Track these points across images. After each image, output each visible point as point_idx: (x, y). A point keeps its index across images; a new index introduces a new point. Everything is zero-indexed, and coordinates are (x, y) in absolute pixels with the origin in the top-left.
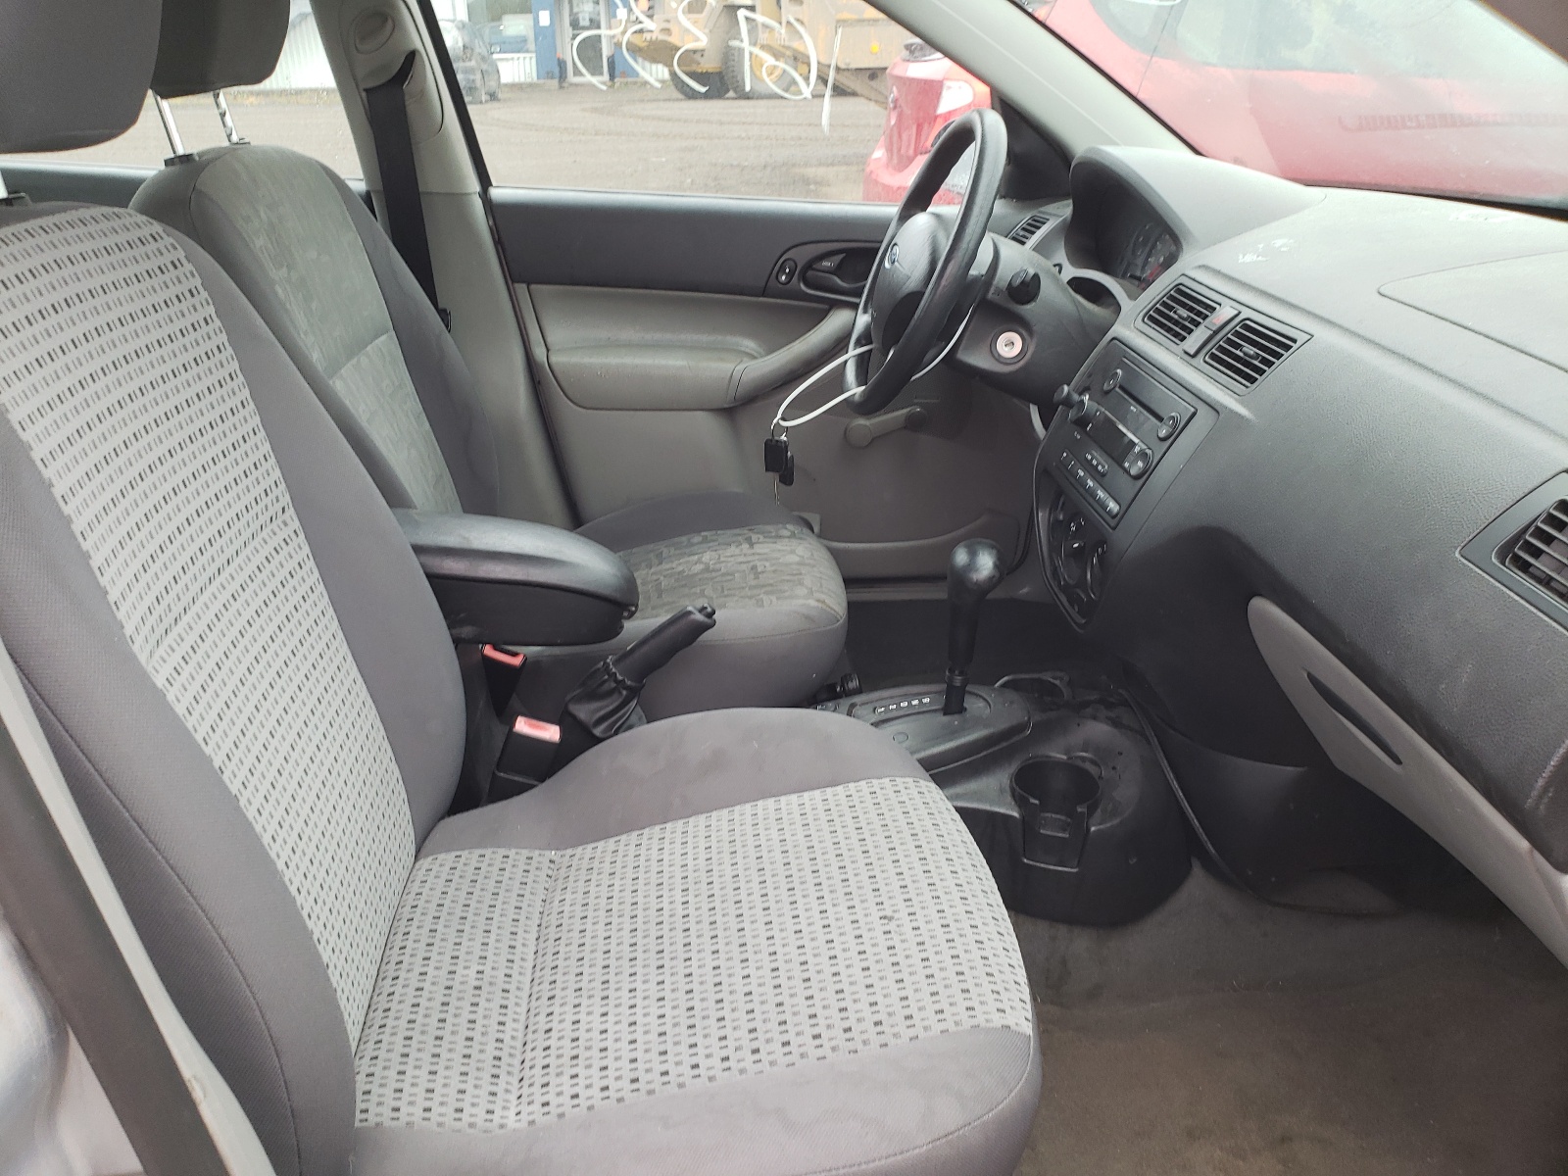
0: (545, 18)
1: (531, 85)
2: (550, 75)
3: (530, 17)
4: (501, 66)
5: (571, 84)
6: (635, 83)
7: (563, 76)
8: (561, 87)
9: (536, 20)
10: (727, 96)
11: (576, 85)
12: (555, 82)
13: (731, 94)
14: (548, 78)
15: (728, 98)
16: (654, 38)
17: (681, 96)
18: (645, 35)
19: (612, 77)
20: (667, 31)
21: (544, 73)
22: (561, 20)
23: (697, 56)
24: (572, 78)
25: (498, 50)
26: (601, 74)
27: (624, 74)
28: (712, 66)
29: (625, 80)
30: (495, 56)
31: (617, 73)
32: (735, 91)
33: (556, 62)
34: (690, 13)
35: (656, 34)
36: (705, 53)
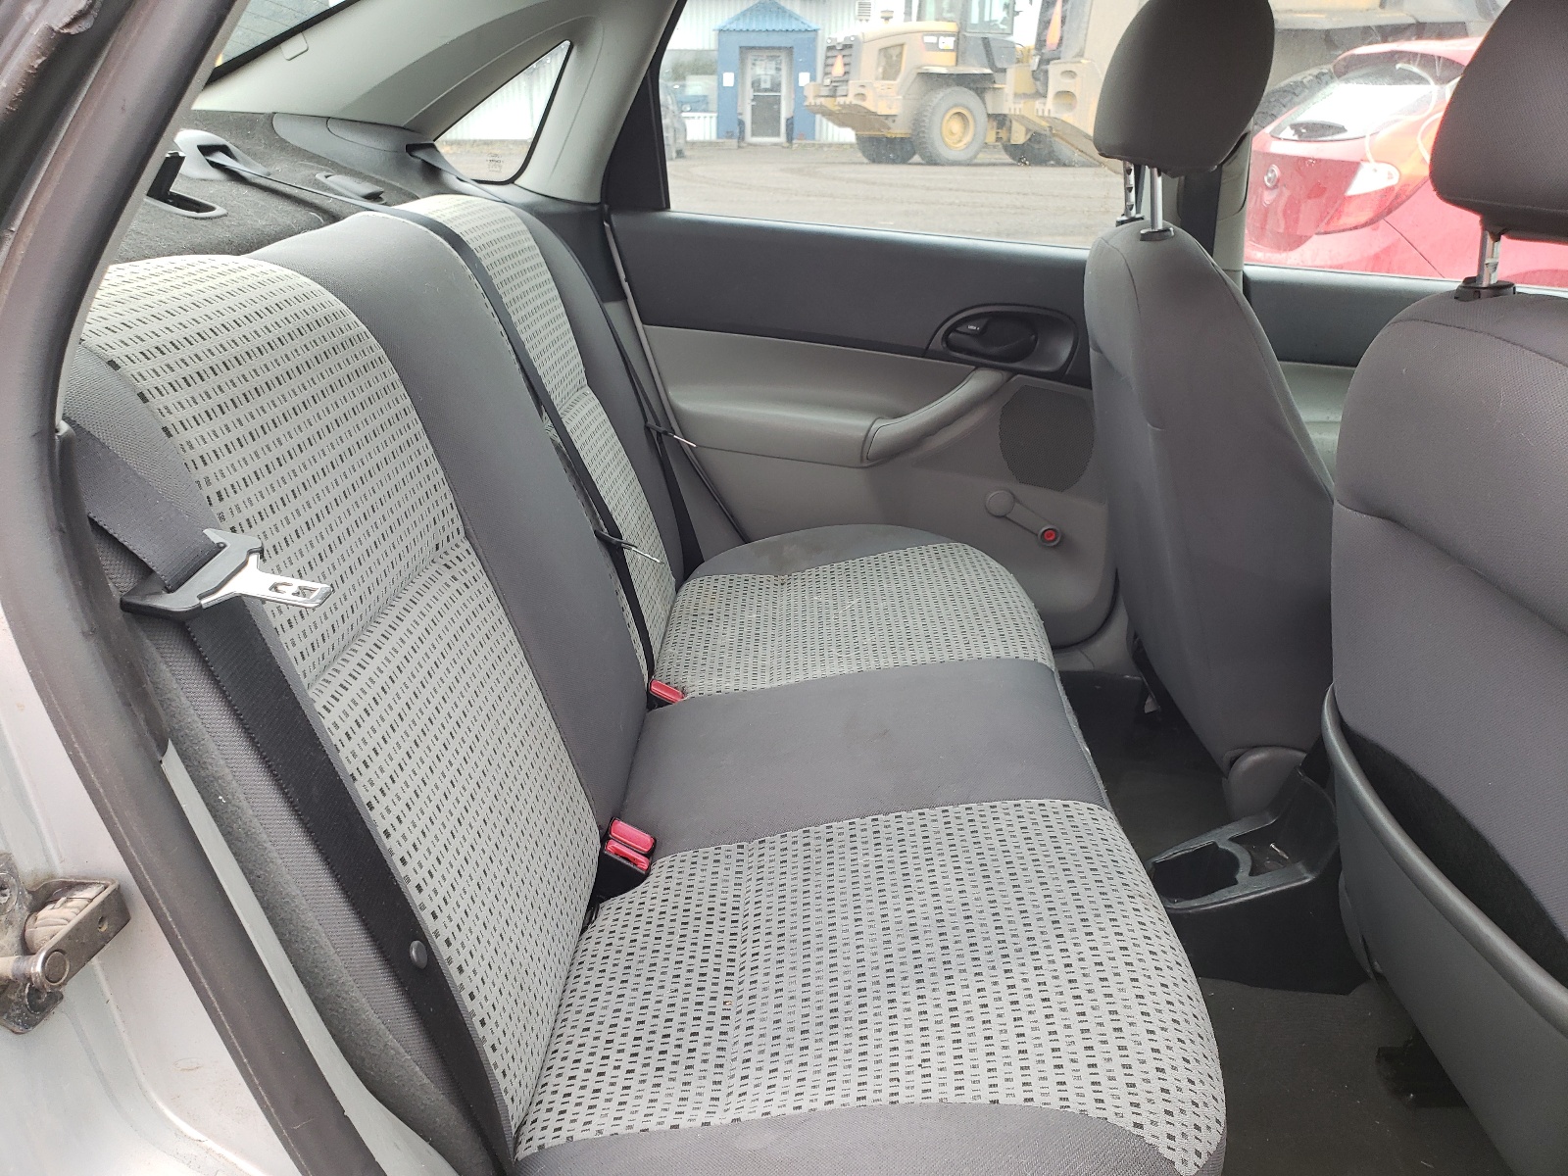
0: (729, 79)
1: (711, 143)
2: (730, 135)
3: (715, 77)
4: (688, 122)
5: (750, 144)
6: (814, 145)
7: (741, 137)
8: (739, 147)
9: (720, 82)
10: (910, 161)
11: (755, 145)
12: (734, 142)
13: (917, 158)
14: (727, 138)
15: (910, 164)
16: (847, 103)
17: (866, 161)
18: (838, 99)
19: (790, 138)
20: (862, 96)
21: (725, 132)
22: (743, 84)
23: (889, 122)
24: (750, 139)
25: (689, 109)
26: (778, 134)
27: (802, 136)
28: (903, 131)
29: (804, 142)
30: (684, 115)
31: (795, 135)
32: (923, 156)
33: (737, 122)
34: (884, 78)
35: (851, 99)
36: (896, 119)
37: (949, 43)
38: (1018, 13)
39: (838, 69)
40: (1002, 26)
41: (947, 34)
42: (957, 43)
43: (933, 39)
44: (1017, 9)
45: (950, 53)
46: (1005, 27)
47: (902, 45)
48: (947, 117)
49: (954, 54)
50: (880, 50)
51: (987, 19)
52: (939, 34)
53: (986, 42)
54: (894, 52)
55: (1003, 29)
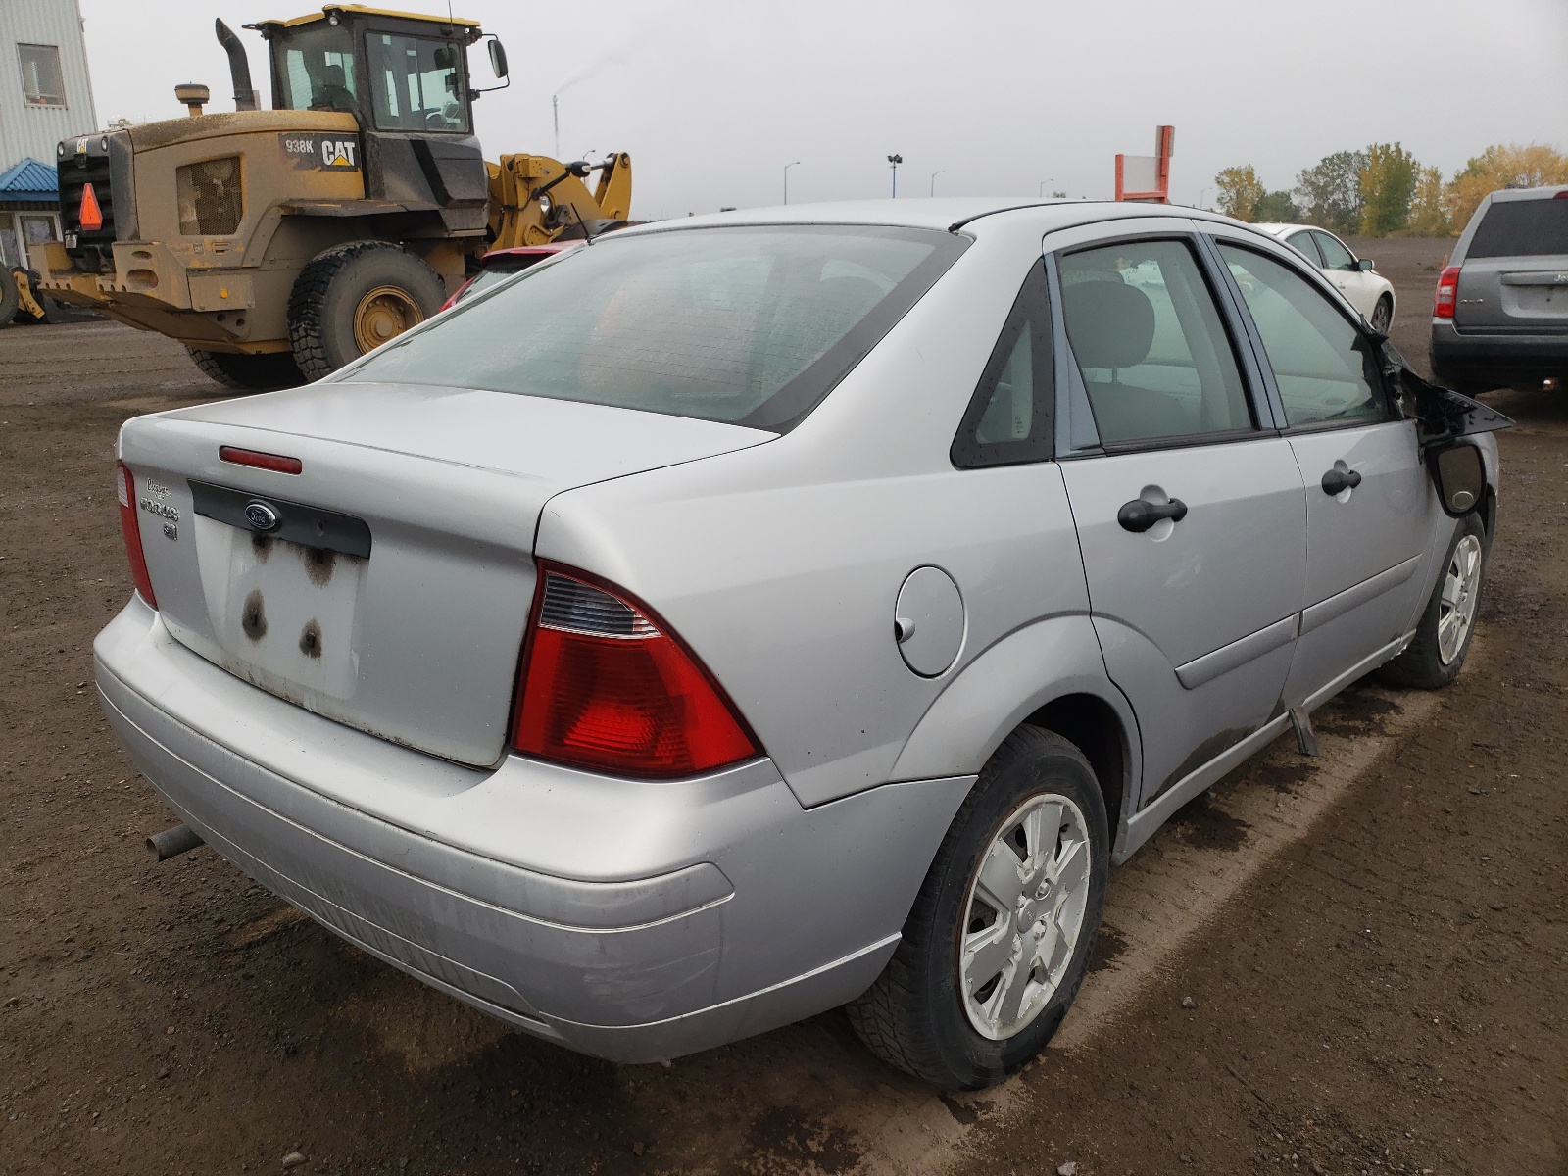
16: (119, 289)
18: (99, 279)
20: (144, 275)
23: (228, 325)
28: (269, 339)
34: (205, 227)
35: (122, 281)
36: (247, 318)
37: (343, 152)
38: (476, 94)
39: (90, 214)
40: (449, 120)
41: (335, 136)
42: (361, 153)
43: (307, 146)
44: (473, 86)
45: (351, 174)
46: (457, 121)
47: (235, 160)
48: (362, 308)
49: (360, 173)
50: (180, 169)
51: (415, 107)
52: (318, 136)
53: (420, 148)
54: (219, 177)
55: (453, 125)
